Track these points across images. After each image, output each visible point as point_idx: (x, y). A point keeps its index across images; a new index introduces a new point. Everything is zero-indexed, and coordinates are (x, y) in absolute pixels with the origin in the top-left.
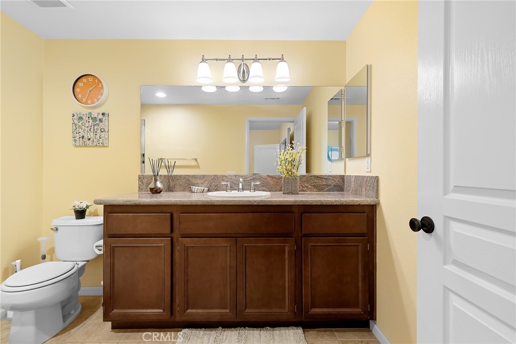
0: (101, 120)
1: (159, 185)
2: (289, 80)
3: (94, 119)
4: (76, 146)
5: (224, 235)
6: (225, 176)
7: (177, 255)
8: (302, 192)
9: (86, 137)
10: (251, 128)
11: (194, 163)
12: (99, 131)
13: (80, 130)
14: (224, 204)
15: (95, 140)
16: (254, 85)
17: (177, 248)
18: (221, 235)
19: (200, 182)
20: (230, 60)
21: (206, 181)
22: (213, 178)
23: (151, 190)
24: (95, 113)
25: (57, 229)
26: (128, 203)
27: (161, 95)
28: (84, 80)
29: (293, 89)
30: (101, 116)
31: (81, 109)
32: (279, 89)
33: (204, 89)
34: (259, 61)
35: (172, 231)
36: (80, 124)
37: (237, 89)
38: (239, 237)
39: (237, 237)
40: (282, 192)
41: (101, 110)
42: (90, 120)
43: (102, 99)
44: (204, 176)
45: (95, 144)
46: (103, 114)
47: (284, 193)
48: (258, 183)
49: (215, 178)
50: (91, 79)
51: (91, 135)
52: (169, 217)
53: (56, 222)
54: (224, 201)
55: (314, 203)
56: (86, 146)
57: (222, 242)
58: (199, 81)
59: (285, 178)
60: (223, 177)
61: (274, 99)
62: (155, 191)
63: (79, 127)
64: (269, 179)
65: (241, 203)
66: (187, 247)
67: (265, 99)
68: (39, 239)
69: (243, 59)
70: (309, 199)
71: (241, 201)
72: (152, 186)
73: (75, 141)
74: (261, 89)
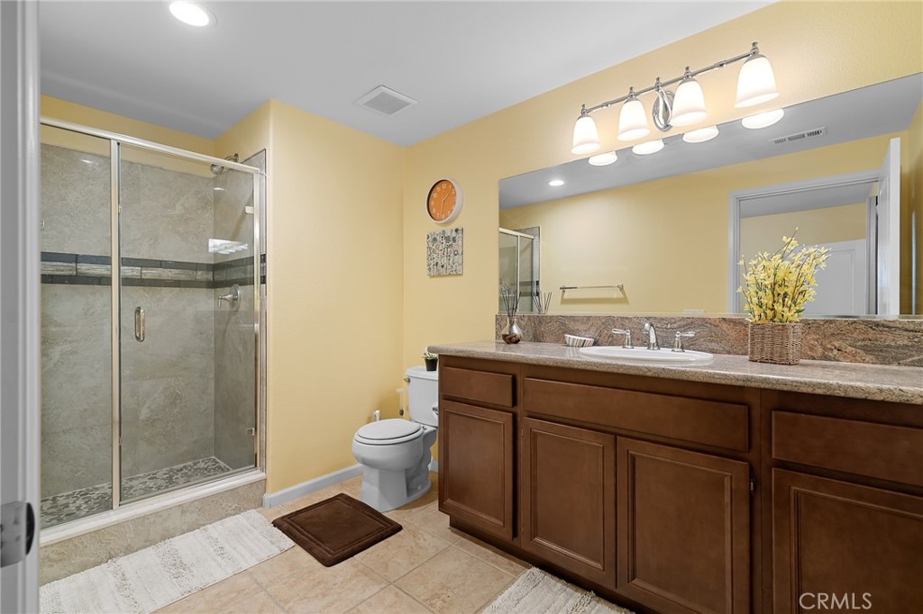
0: (454, 240)
1: (516, 330)
2: (776, 95)
3: (448, 239)
4: (431, 277)
5: (595, 426)
6: (627, 318)
7: (521, 443)
8: (824, 362)
9: (439, 263)
10: (742, 215)
11: (617, 294)
12: (452, 255)
13: (435, 256)
14: (589, 368)
15: (449, 267)
16: (693, 128)
17: (522, 433)
18: (588, 425)
19: (582, 327)
20: (632, 96)
21: (592, 325)
22: (604, 320)
23: (505, 336)
24: (449, 230)
25: (409, 381)
26: (461, 354)
27: (556, 183)
28: (438, 188)
29: (797, 111)
30: (454, 234)
31: (434, 227)
32: (763, 119)
33: (593, 161)
34: (694, 77)
35: (515, 403)
36: (434, 247)
37: (658, 146)
38: (621, 435)
39: (616, 435)
40: (747, 357)
41: (453, 226)
42: (444, 241)
43: (455, 209)
44: (589, 318)
45: (448, 271)
46: (457, 230)
47: (752, 360)
48: (691, 334)
49: (610, 321)
50: (444, 186)
51: (444, 261)
52: (510, 380)
53: (409, 372)
54: (595, 364)
55: (804, 389)
56: (439, 275)
57: (588, 438)
58: (579, 151)
59: (754, 325)
60: (623, 321)
61: (803, 136)
62: (511, 340)
63: (434, 252)
64: (724, 326)
65: (621, 371)
66: (535, 433)
67: (777, 142)
68: (399, 390)
69: (657, 87)
70: (790, 378)
71: (622, 366)
72: (505, 331)
73: (430, 269)
74: (713, 132)
